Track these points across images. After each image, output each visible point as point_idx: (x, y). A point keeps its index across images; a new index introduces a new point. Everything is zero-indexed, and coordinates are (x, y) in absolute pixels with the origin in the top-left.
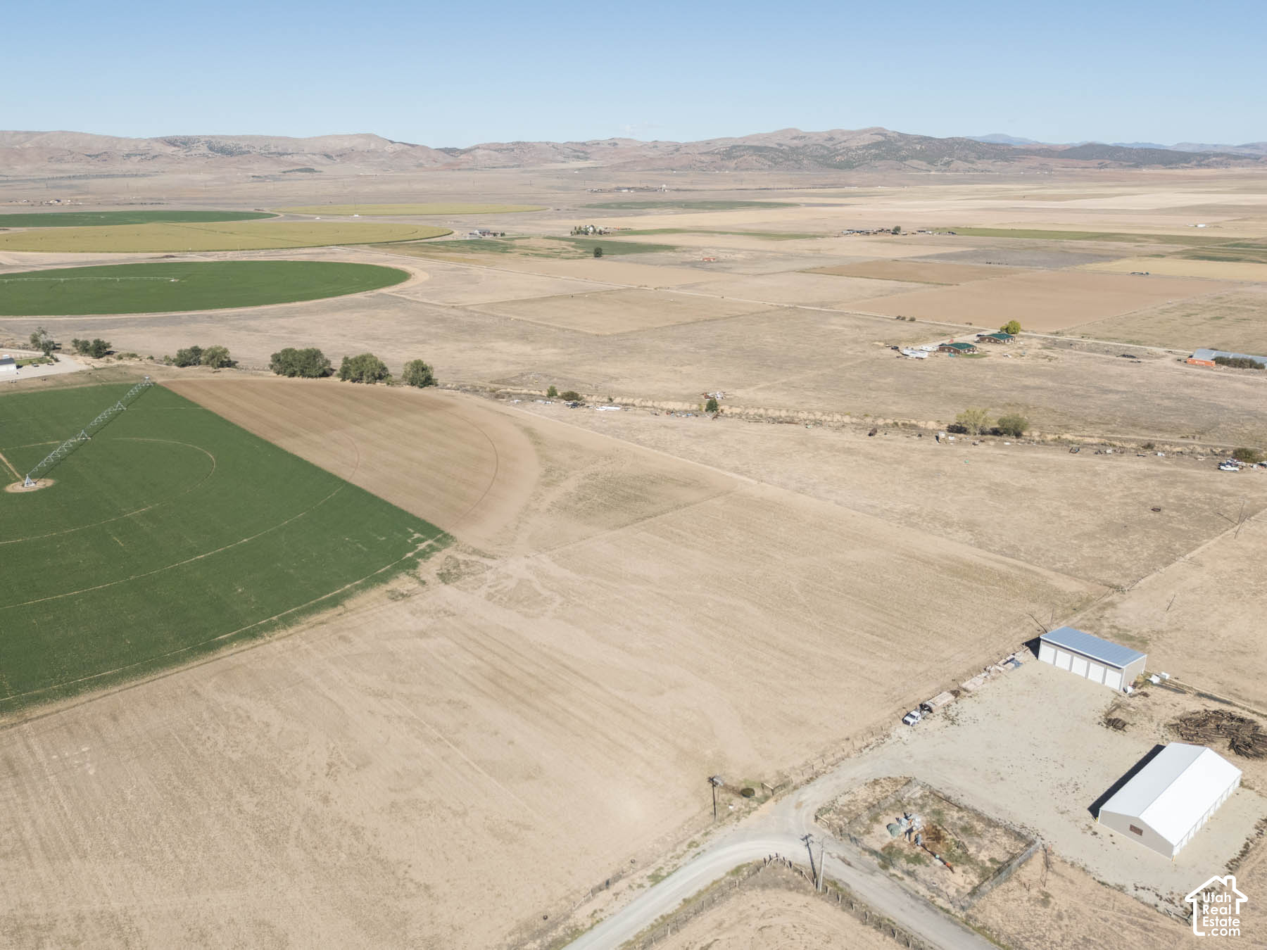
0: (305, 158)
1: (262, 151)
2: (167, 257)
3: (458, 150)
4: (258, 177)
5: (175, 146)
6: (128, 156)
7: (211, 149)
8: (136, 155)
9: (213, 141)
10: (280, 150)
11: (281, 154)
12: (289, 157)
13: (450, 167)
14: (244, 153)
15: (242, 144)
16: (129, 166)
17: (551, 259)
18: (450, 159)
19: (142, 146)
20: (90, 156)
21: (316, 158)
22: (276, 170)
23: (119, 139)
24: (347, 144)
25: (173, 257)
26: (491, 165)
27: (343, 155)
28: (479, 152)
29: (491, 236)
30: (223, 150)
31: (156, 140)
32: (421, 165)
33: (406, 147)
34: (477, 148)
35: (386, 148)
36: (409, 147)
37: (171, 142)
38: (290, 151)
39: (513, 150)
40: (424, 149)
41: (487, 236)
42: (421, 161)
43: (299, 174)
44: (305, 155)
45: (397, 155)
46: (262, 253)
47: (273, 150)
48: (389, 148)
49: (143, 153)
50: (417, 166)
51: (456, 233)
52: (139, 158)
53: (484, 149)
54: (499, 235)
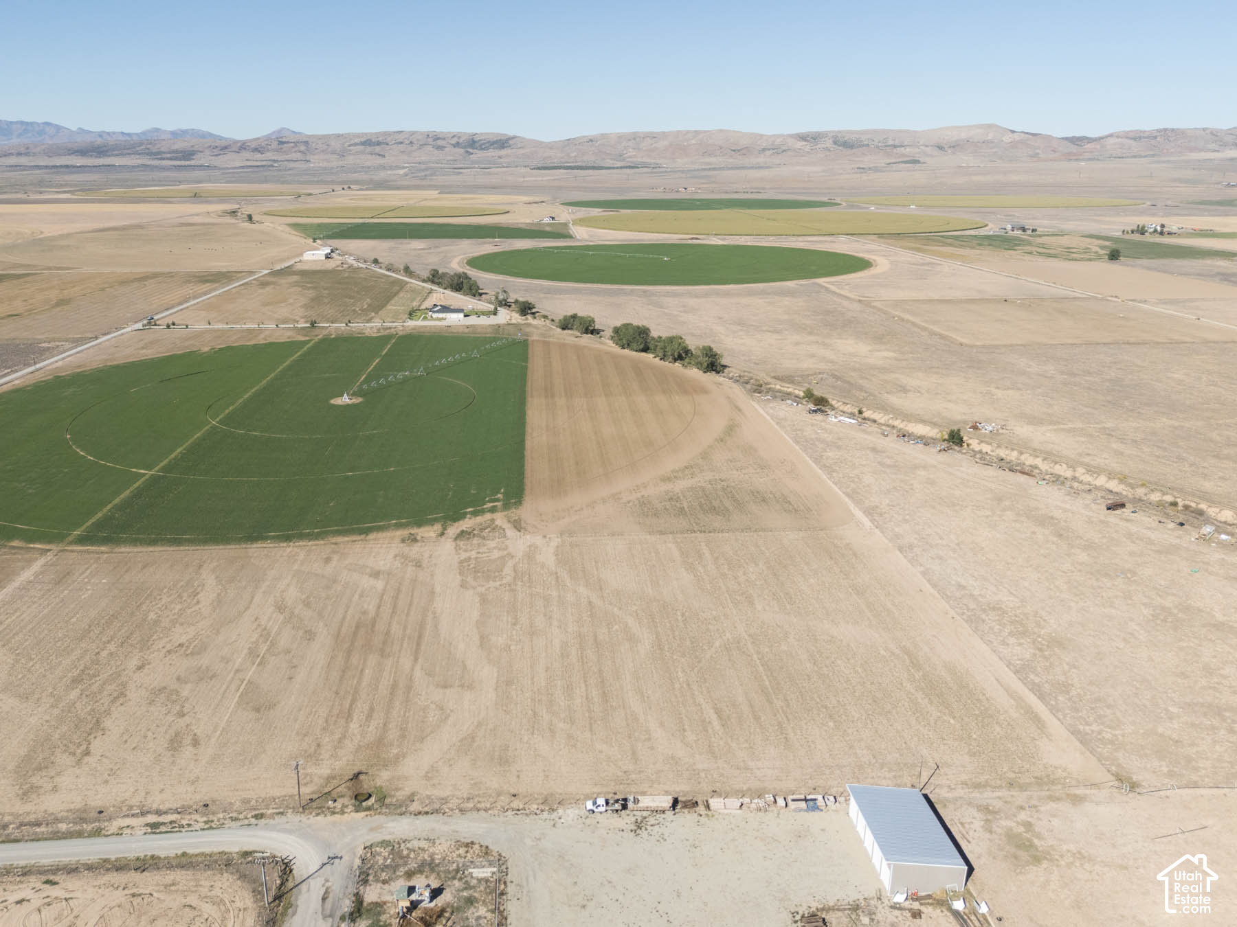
0: (917, 150)
1: (880, 144)
2: (693, 239)
3: (1087, 138)
4: (863, 168)
5: (806, 141)
6: (764, 150)
7: (835, 143)
8: (769, 149)
9: (839, 135)
10: (897, 143)
11: (895, 146)
12: (903, 149)
13: (1069, 157)
14: (863, 146)
15: (864, 138)
16: (761, 160)
17: (1056, 260)
18: (1074, 149)
19: (778, 141)
20: (734, 151)
21: (928, 149)
22: (881, 161)
23: (762, 136)
24: (964, 135)
25: (697, 239)
26: (1119, 155)
27: (956, 146)
28: (1112, 140)
29: (1020, 232)
30: (845, 144)
31: (792, 136)
32: (1035, 155)
33: (1027, 135)
34: (1111, 135)
35: (1004, 139)
36: (1030, 136)
37: (803, 137)
38: (906, 143)
39: (1156, 137)
40: (1048, 138)
41: (1015, 232)
42: (1038, 151)
43: (903, 165)
44: (918, 147)
45: (1014, 145)
46: (771, 238)
47: (890, 142)
48: (1007, 138)
49: (777, 148)
50: (1031, 157)
51: (991, 225)
52: (771, 152)
53: (1118, 137)
54: (1029, 232)
